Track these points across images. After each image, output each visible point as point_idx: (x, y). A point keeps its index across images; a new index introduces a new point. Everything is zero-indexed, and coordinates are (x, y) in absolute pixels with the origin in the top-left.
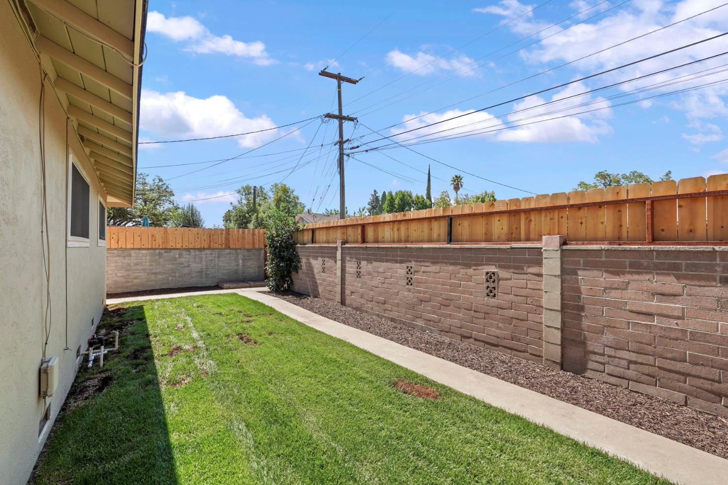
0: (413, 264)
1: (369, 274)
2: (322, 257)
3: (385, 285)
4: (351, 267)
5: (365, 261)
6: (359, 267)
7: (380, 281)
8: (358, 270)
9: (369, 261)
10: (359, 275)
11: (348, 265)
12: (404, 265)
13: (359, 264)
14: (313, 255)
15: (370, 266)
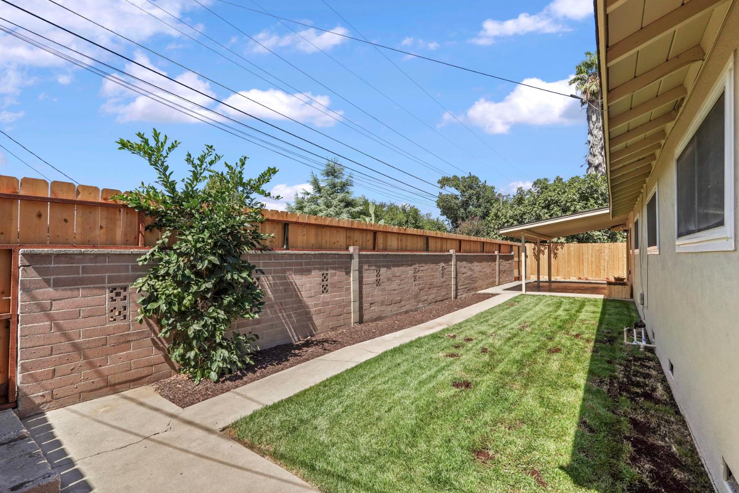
0: (417, 266)
1: (389, 280)
2: (320, 269)
3: (401, 287)
4: (370, 276)
5: (384, 267)
6: (378, 275)
7: (397, 284)
8: (378, 278)
9: (388, 267)
10: (378, 283)
11: (365, 274)
12: (413, 267)
13: (378, 271)
14: (295, 269)
15: (389, 272)
